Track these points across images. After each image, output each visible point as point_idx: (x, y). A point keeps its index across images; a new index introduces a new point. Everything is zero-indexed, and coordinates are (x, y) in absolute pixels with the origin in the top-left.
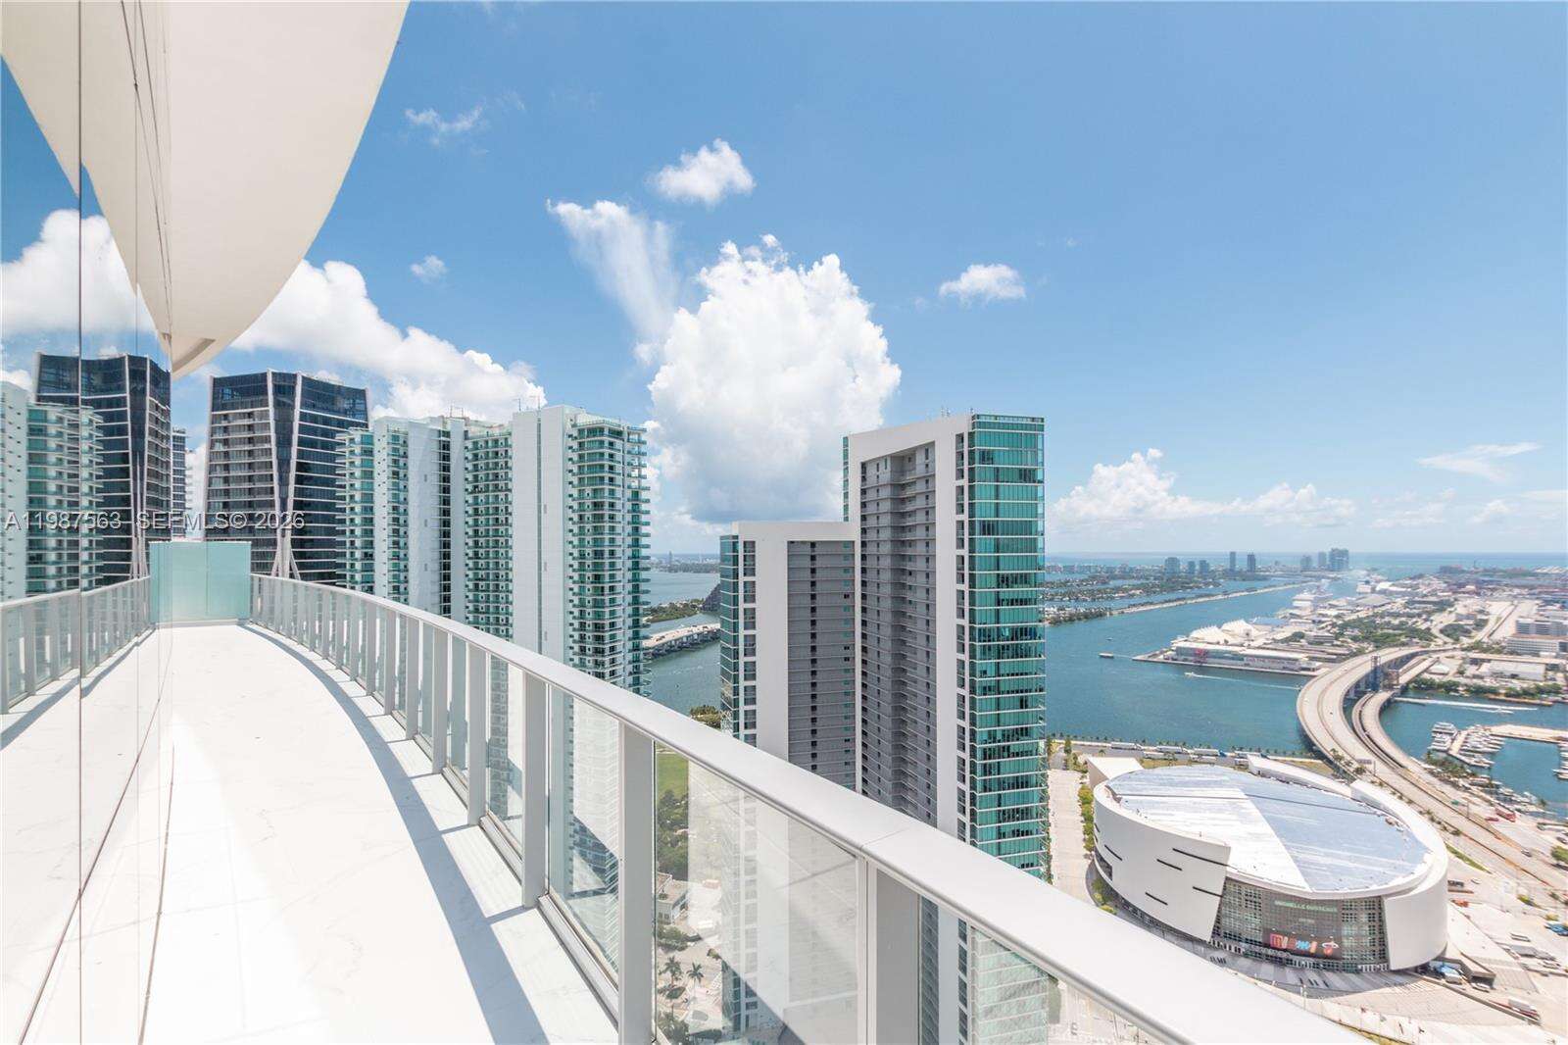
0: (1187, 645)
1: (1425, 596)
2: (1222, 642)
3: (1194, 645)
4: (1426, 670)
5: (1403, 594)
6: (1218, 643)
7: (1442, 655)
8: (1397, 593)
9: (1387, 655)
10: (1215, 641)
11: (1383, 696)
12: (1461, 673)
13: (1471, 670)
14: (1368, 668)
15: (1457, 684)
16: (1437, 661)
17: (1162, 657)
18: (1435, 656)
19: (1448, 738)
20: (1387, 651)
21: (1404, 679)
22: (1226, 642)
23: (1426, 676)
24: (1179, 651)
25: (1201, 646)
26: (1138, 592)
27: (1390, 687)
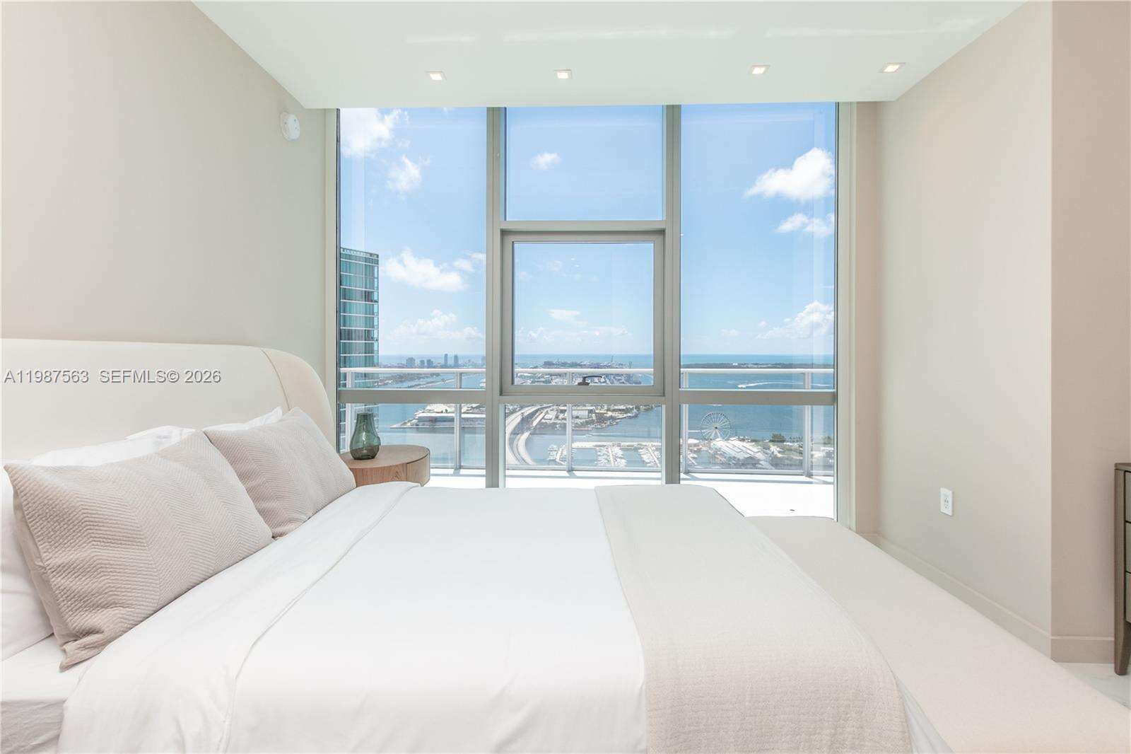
0: (425, 415)
1: (539, 378)
2: (444, 411)
3: (429, 415)
4: (543, 418)
5: (530, 377)
6: (442, 412)
7: (548, 409)
8: (528, 377)
9: (528, 411)
10: (440, 411)
11: (526, 435)
12: (557, 417)
13: (561, 416)
14: (519, 419)
15: (555, 424)
16: (547, 413)
17: (409, 424)
18: (546, 410)
19: (555, 453)
20: (527, 409)
21: (535, 423)
22: (446, 410)
23: (543, 421)
24: (421, 419)
25: (433, 415)
26: (390, 382)
27: (529, 429)
